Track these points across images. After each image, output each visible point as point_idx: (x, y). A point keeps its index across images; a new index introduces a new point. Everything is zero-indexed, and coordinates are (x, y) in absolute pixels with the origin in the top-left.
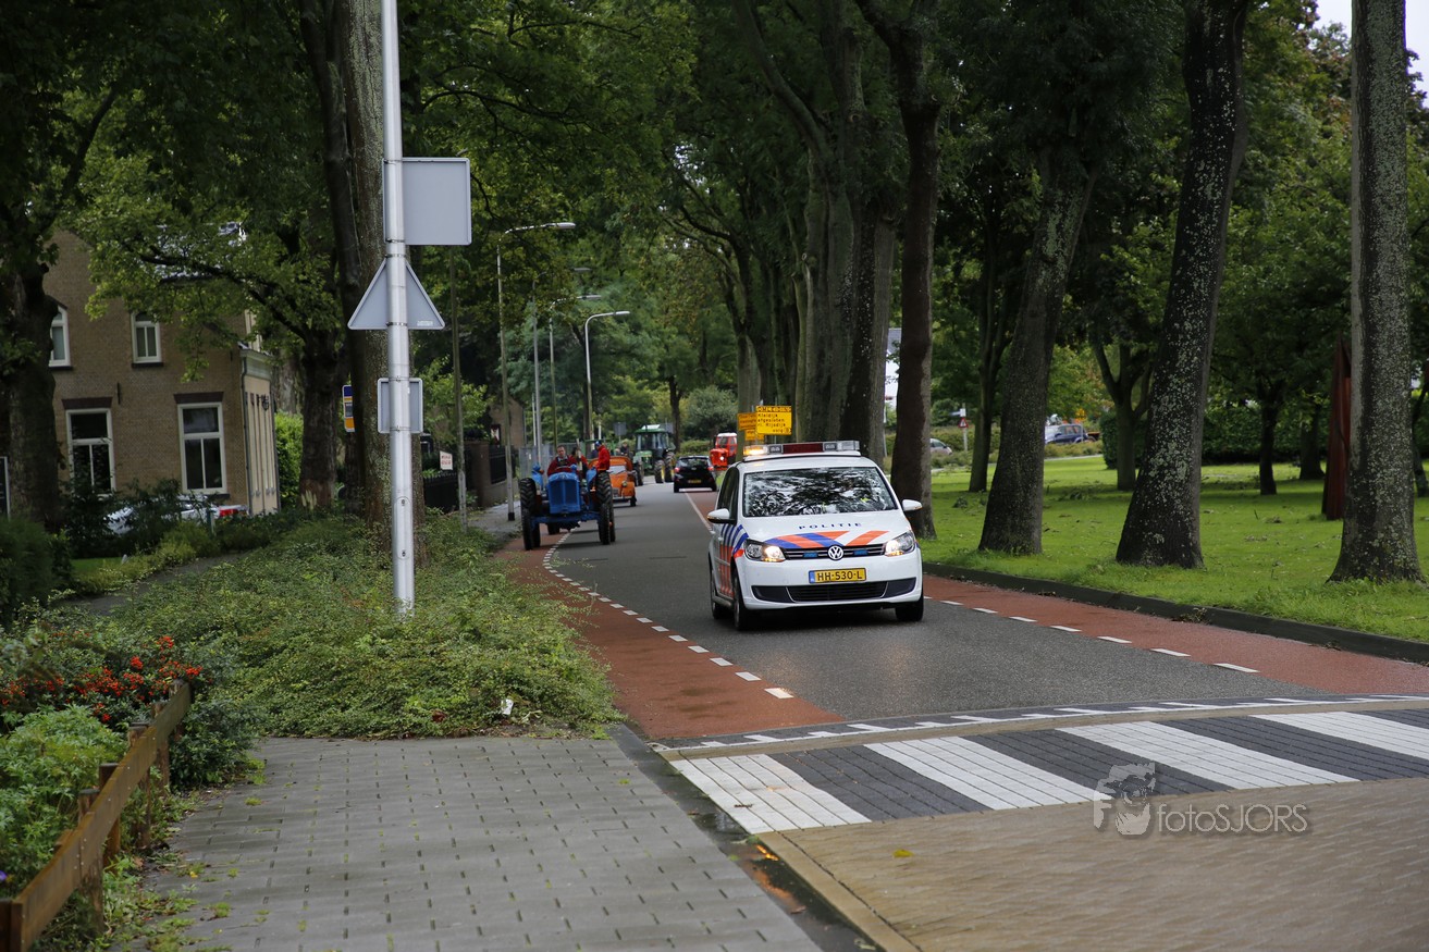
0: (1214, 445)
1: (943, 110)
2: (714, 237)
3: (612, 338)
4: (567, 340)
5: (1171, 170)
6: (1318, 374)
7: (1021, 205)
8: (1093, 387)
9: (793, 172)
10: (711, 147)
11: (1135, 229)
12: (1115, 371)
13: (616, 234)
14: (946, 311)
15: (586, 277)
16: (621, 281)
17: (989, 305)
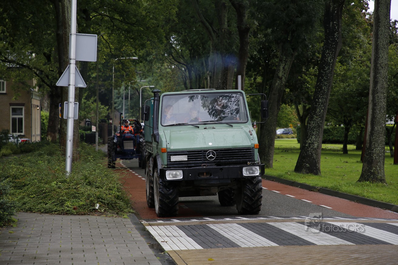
0: (331, 137)
1: (251, 30)
2: (182, 65)
3: (148, 94)
4: (135, 94)
5: (321, 52)
6: (363, 117)
7: (275, 60)
8: (295, 118)
9: (206, 46)
10: (181, 37)
11: (310, 70)
12: (301, 113)
13: (151, 62)
14: (251, 92)
15: (141, 75)
16: (152, 76)
17: (264, 91)
